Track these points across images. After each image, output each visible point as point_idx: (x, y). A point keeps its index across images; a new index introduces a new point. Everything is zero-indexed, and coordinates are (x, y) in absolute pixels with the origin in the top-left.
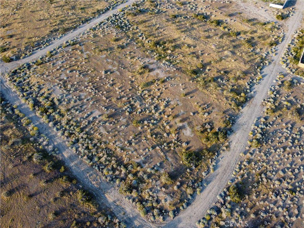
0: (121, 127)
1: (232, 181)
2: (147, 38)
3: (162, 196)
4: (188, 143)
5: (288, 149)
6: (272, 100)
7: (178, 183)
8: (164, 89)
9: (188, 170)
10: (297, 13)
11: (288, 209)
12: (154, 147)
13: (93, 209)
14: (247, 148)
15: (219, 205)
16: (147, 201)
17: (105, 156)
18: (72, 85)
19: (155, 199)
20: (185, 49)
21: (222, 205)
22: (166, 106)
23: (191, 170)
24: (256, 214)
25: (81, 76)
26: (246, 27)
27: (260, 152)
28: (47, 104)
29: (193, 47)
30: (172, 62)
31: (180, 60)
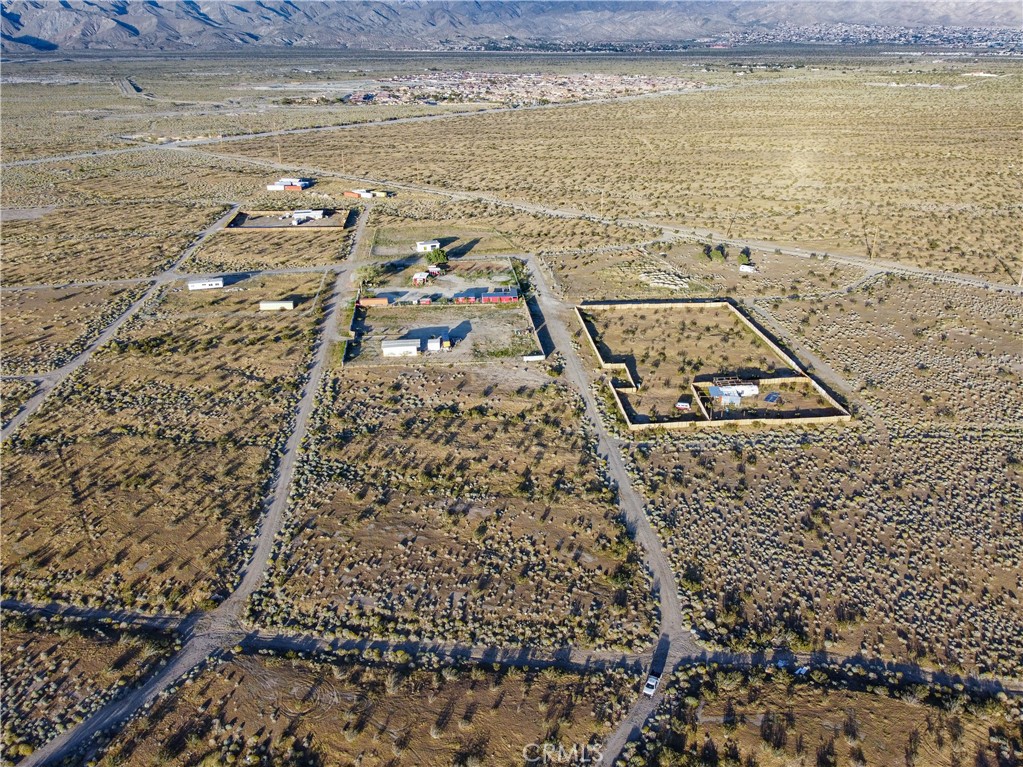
0: (507, 592)
1: (678, 576)
2: (403, 475)
3: (630, 626)
4: (600, 568)
5: (699, 522)
6: (640, 481)
7: (632, 607)
8: (508, 527)
9: (628, 591)
10: (568, 359)
11: (745, 571)
12: (570, 591)
13: (575, 678)
14: (663, 541)
15: (687, 603)
16: (619, 639)
17: (527, 628)
18: (379, 582)
19: (625, 632)
20: (475, 467)
21: (689, 601)
22: (533, 544)
23: (631, 589)
24: (723, 590)
25: (375, 565)
26: (522, 404)
27: (677, 537)
28: (374, 622)
29: (484, 460)
30: (478, 491)
31: (487, 484)
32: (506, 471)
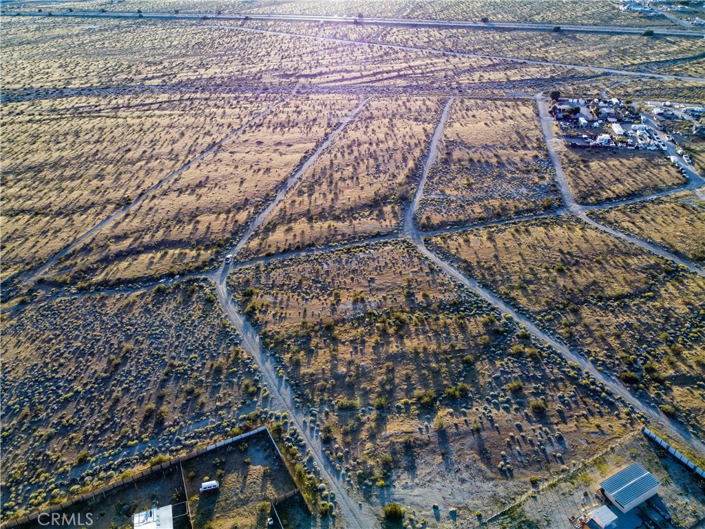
29: (373, 344)
30: (358, 319)
31: (356, 328)
32: (351, 342)
